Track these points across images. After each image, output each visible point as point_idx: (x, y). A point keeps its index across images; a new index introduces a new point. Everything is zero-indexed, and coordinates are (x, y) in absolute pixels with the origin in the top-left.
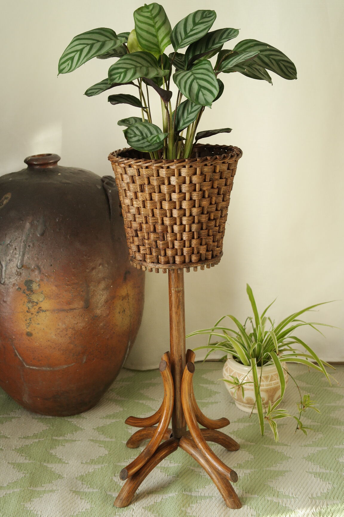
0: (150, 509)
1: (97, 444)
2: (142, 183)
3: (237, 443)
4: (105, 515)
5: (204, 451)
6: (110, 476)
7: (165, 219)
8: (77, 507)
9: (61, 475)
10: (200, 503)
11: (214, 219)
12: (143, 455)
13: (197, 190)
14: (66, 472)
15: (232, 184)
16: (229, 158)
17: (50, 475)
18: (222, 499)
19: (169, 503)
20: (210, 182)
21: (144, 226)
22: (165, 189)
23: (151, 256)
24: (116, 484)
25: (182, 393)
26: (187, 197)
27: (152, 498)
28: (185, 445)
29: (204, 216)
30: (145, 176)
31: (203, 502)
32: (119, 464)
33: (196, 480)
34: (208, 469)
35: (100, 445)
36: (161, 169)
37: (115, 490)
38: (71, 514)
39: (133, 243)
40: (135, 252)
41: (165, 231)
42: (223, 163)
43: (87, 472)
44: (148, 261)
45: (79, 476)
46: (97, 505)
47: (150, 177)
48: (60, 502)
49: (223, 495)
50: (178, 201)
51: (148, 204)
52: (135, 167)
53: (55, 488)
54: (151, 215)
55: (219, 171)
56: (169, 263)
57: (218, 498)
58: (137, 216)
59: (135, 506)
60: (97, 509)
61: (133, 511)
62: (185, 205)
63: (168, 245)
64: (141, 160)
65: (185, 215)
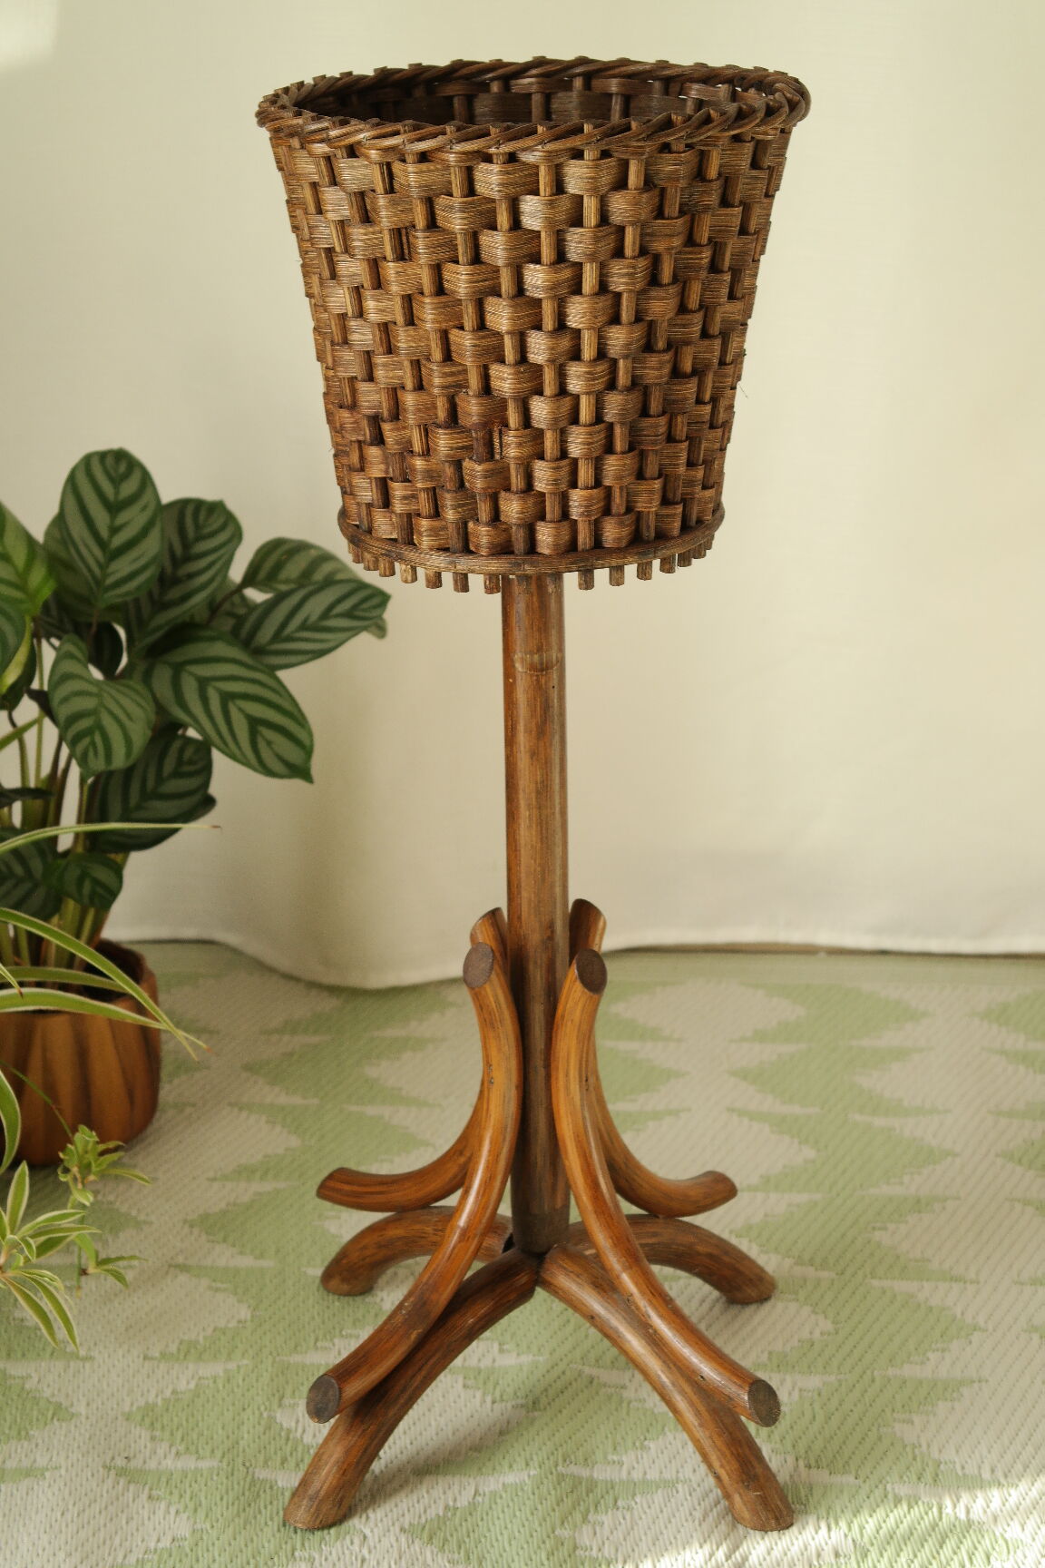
0: (432, 1532)
1: (205, 1282)
2: (406, 218)
3: (762, 1270)
4: (252, 1561)
5: (642, 1303)
6: (262, 1408)
7: (496, 370)
8: (138, 1530)
9: (63, 1406)
10: (629, 1508)
11: (695, 372)
12: (399, 1319)
13: (628, 251)
14: (84, 1396)
15: (766, 226)
16: (758, 121)
17: (20, 1407)
18: (715, 1490)
19: (503, 1512)
20: (680, 221)
21: (409, 400)
22: (496, 246)
23: (436, 523)
24: (288, 1439)
25: (553, 1073)
26: (589, 280)
27: (437, 1491)
28: (564, 1281)
29: (653, 360)
30: (415, 193)
31: (639, 1506)
32: (296, 1358)
33: (608, 1418)
34: (660, 1373)
35: (214, 1284)
36: (483, 166)
37: (284, 1461)
38: (115, 1559)
39: (362, 469)
40: (369, 506)
41: (495, 419)
42: (737, 139)
43: (168, 1393)
44: (425, 542)
45: (139, 1408)
46: (217, 1521)
47: (438, 196)
48: (68, 1516)
49: (718, 1478)
50: (554, 298)
51: (428, 312)
52: (374, 154)
53: (42, 1461)
54: (437, 355)
55: (720, 174)
56: (512, 553)
57: (699, 1485)
58: (380, 360)
59: (371, 1523)
60: (218, 1539)
61: (362, 1545)
62: (578, 314)
63: (508, 478)
64: (399, 126)
65: (576, 355)
